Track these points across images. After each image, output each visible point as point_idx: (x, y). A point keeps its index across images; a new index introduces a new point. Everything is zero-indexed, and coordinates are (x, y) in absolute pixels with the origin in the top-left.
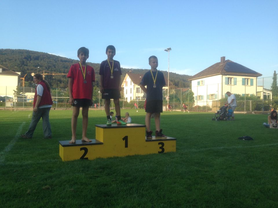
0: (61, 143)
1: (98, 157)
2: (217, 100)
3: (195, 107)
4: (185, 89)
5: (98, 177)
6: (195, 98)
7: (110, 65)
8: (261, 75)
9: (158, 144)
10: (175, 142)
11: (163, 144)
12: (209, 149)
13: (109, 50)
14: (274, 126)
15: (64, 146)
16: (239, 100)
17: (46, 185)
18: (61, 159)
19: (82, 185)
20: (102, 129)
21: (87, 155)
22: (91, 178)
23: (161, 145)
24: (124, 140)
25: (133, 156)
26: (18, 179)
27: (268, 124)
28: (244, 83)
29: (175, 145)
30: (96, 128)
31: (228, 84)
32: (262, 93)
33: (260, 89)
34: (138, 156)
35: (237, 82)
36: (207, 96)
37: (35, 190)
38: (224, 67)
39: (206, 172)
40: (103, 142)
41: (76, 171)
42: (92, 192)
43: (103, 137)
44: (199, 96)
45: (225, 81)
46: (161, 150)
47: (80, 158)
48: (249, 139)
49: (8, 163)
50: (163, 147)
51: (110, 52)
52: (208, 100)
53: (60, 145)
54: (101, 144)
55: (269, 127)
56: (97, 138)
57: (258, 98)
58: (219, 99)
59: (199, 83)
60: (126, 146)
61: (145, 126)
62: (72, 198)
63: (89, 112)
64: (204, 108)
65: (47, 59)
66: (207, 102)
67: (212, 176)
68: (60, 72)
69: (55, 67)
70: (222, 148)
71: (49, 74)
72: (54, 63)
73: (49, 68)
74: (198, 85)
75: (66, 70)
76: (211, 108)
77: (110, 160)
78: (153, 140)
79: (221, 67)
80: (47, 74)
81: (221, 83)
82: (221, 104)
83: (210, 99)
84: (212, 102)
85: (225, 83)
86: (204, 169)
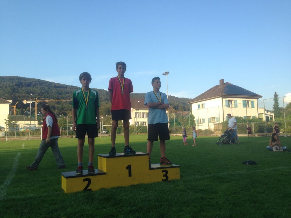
1: (101, 187)
2: (218, 123)
4: (185, 113)
6: (196, 121)
8: (261, 97)
9: (162, 172)
10: (178, 169)
11: (167, 172)
12: (213, 175)
14: (277, 149)
15: (67, 178)
16: (241, 122)
18: (64, 191)
20: (105, 159)
21: (90, 186)
23: (164, 173)
24: (127, 169)
25: (137, 185)
28: (245, 105)
29: (179, 172)
30: (99, 158)
31: (229, 106)
32: (264, 114)
33: (262, 111)
34: (142, 184)
35: (238, 104)
36: (209, 119)
38: (224, 90)
39: (211, 199)
40: (106, 172)
43: (106, 167)
44: (201, 120)
45: (226, 104)
46: (165, 178)
47: (84, 190)
48: (252, 163)
49: (10, 197)
50: (167, 175)
52: (210, 124)
53: (62, 176)
54: (105, 174)
55: (273, 151)
56: (99, 168)
57: (260, 120)
58: (221, 122)
59: (199, 107)
60: (130, 175)
64: (206, 131)
65: (39, 85)
66: (208, 125)
67: (217, 202)
68: (54, 98)
69: (48, 93)
70: (226, 173)
71: (42, 101)
72: (47, 90)
73: (42, 94)
74: (198, 108)
75: (60, 96)
76: (213, 131)
77: (114, 190)
78: (156, 168)
79: (221, 90)
80: (39, 101)
81: (222, 105)
82: (223, 127)
83: (212, 122)
84: (213, 125)
85: (225, 106)
86: (209, 196)
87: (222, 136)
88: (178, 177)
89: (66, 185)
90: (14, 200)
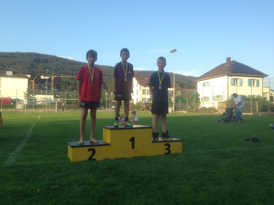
0: (69, 144)
1: (105, 158)
2: (223, 101)
3: (201, 108)
4: (191, 91)
5: (105, 177)
6: (201, 99)
7: (124, 68)
8: (267, 76)
9: (164, 145)
10: (181, 143)
11: (169, 146)
12: (216, 150)
13: (123, 52)
15: (72, 147)
16: (245, 101)
17: (55, 185)
18: (70, 160)
19: (90, 185)
20: (109, 131)
21: (94, 156)
22: (98, 178)
23: (167, 147)
24: (130, 142)
25: (140, 157)
26: (28, 179)
28: (250, 84)
29: (182, 147)
30: (104, 129)
31: (234, 85)
32: (268, 94)
33: (266, 90)
34: (145, 156)
35: (243, 83)
36: (213, 97)
37: (44, 190)
38: (230, 68)
39: (212, 173)
40: (110, 143)
41: (84, 172)
42: (100, 192)
43: (111, 138)
44: (205, 98)
45: (231, 82)
46: (167, 151)
47: (88, 159)
48: (255, 140)
49: (19, 163)
50: (170, 149)
51: (124, 55)
52: (214, 102)
53: (69, 146)
54: (108, 145)
56: (104, 140)
57: (264, 99)
58: (225, 100)
59: (204, 84)
60: (133, 147)
61: (151, 128)
62: (81, 198)
63: (96, 114)
64: (210, 109)
65: (56, 62)
66: (213, 103)
67: (219, 177)
68: (68, 74)
69: (63, 70)
70: (229, 149)
71: (58, 77)
73: (58, 70)
74: (204, 86)
75: (74, 72)
76: (217, 109)
77: (117, 161)
79: (227, 68)
80: (55, 76)
81: (227, 84)
82: (227, 105)
83: (216, 101)
84: (218, 103)
85: (230, 84)
86: (211, 170)
88: (180, 151)
89: (71, 154)
90: (21, 166)
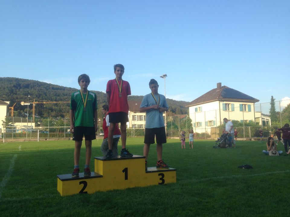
0: (59, 177)
1: (97, 190)
2: (215, 126)
6: (193, 125)
8: (258, 101)
9: (158, 175)
10: (175, 172)
11: (163, 175)
12: (210, 179)
14: (273, 154)
15: (63, 180)
16: (237, 126)
18: (59, 193)
20: (102, 161)
21: (85, 189)
23: (161, 177)
24: (123, 172)
25: (133, 188)
27: (268, 151)
28: (242, 109)
29: (175, 176)
30: (95, 160)
31: (226, 110)
32: (260, 118)
33: (258, 115)
34: (138, 188)
35: (235, 108)
36: (206, 122)
38: (221, 93)
39: (207, 203)
41: (76, 206)
43: (102, 170)
44: (198, 123)
45: (223, 108)
46: (161, 181)
47: (80, 192)
48: (248, 167)
49: (6, 199)
50: (164, 178)
52: (207, 127)
53: (58, 179)
54: (101, 176)
55: (269, 155)
56: (96, 171)
57: (257, 124)
58: (218, 126)
59: (196, 110)
60: (126, 178)
64: (203, 135)
65: (38, 87)
66: (205, 129)
67: (213, 206)
68: (52, 100)
69: (46, 95)
70: (222, 177)
71: (40, 103)
72: (45, 91)
73: (40, 96)
75: (58, 98)
76: (210, 135)
77: (110, 193)
78: (152, 171)
79: (218, 93)
80: (37, 102)
81: (219, 109)
82: (219, 130)
83: (209, 126)
84: (210, 129)
85: (222, 110)
86: (205, 199)
87: (219, 140)
88: (174, 180)
89: (61, 187)
90: (9, 202)
